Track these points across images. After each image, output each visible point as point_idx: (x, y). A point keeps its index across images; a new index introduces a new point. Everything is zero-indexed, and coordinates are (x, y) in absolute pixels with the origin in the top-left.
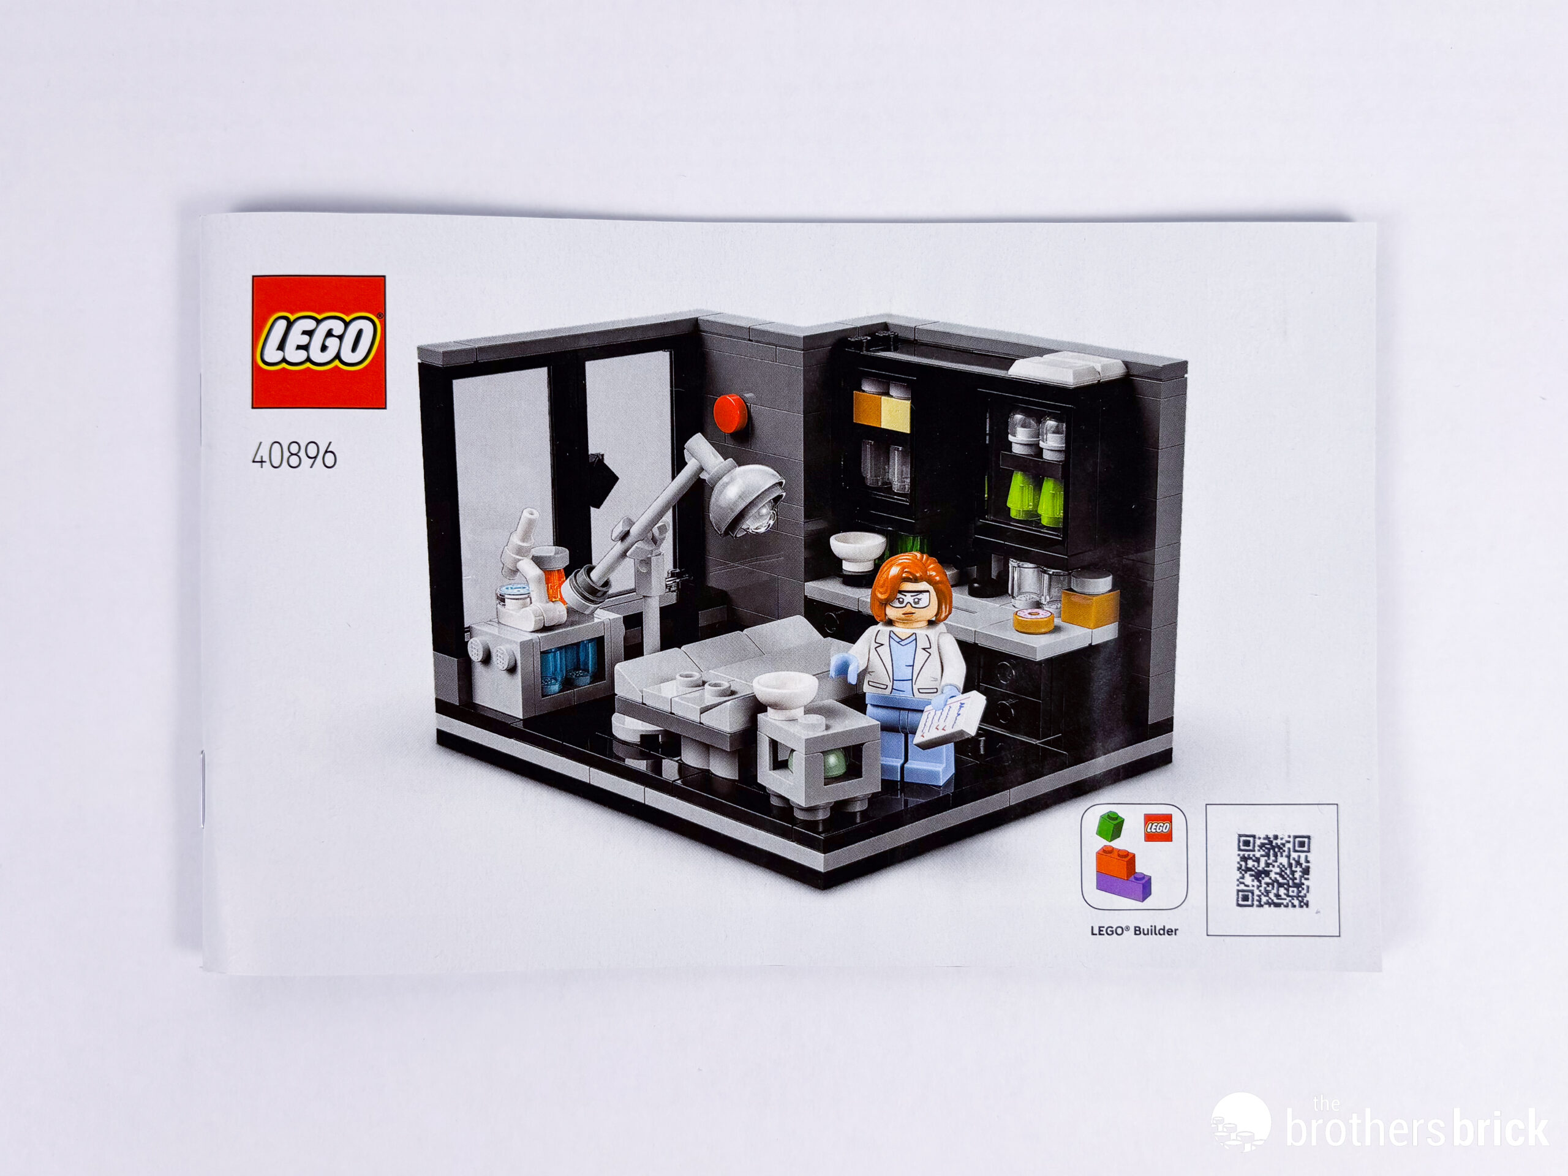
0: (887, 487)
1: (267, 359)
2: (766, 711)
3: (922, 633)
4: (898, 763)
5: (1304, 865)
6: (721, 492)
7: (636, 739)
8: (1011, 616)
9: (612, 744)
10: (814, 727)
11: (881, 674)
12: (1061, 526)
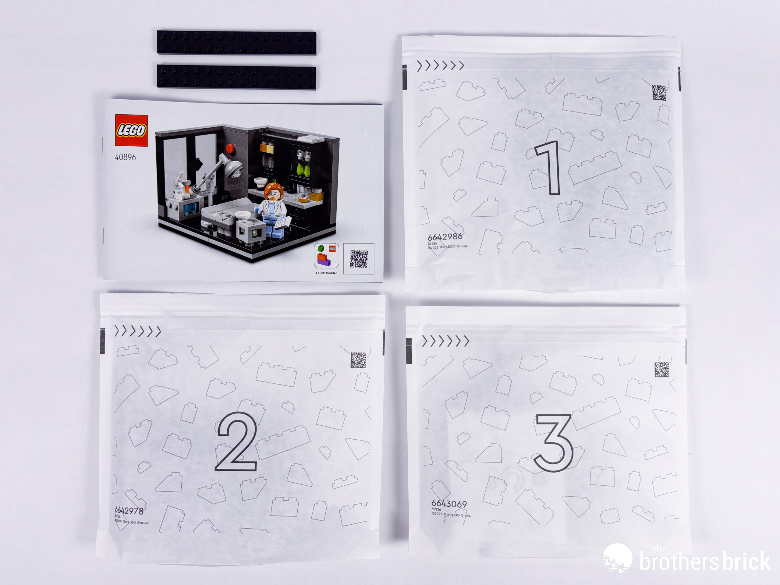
0: (268, 167)
1: (119, 134)
2: (238, 220)
3: (276, 202)
4: (270, 233)
5: (366, 258)
6: (228, 167)
7: (207, 227)
8: (297, 198)
9: (201, 228)
10: (250, 224)
11: (266, 212)
12: (309, 177)
